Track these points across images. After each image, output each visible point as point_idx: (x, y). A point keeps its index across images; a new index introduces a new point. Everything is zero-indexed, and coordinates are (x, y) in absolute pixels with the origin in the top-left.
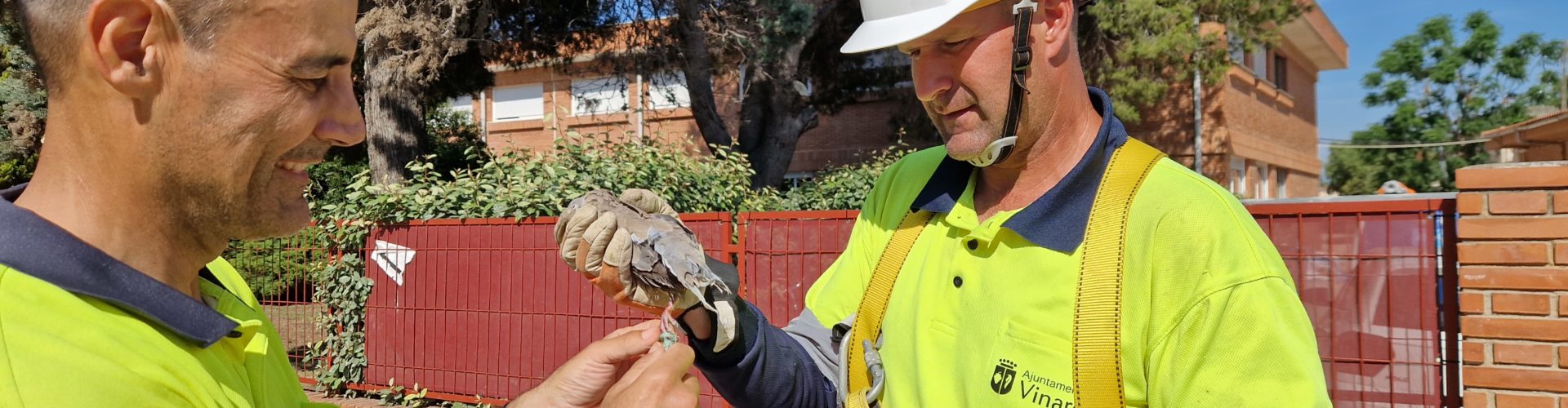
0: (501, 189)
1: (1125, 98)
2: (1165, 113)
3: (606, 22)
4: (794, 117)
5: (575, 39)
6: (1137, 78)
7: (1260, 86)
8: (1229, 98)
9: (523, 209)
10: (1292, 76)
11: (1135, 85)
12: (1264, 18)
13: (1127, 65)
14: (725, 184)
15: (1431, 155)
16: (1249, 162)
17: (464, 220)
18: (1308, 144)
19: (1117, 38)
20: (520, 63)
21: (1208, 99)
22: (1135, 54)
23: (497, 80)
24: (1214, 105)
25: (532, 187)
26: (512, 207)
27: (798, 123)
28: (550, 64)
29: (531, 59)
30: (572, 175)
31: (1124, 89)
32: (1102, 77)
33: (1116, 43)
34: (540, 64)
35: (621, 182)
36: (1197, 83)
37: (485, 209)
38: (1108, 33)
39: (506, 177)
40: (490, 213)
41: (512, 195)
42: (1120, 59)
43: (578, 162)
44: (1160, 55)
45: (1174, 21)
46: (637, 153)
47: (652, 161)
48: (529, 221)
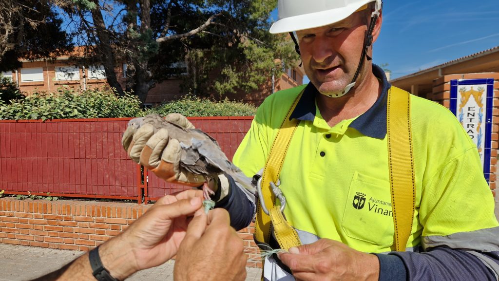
0: (34, 108)
1: (254, 81)
2: (264, 87)
3: (70, 45)
4: (147, 83)
5: (57, 51)
6: (258, 75)
7: (289, 79)
8: (282, 83)
9: (46, 116)
10: (297, 76)
11: (257, 77)
13: (254, 71)
14: (130, 107)
17: (17, 121)
19: (251, 62)
20: (33, 59)
21: (276, 83)
22: (257, 67)
23: (23, 65)
24: (278, 85)
25: (49, 107)
26: (40, 115)
27: (148, 86)
28: (47, 60)
29: (38, 57)
30: (67, 102)
31: (254, 78)
33: (252, 64)
34: (42, 60)
35: (88, 105)
36: (273, 78)
37: (28, 116)
38: (249, 60)
39: (36, 103)
40: (30, 117)
41: (40, 110)
42: (253, 69)
43: (68, 96)
44: (264, 68)
45: (268, 58)
46: (94, 94)
47: (100, 97)
48: (49, 120)
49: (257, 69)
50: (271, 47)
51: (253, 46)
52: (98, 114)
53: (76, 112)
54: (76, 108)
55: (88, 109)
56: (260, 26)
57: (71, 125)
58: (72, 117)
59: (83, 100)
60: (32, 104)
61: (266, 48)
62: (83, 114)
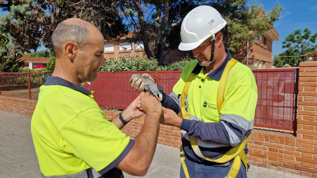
0: (109, 66)
1: (233, 47)
2: (241, 50)
3: (127, 31)
4: (165, 51)
5: (120, 35)
6: (236, 43)
7: (261, 44)
8: (254, 47)
9: (114, 70)
10: (267, 42)
11: (235, 44)
12: (262, 30)
13: (234, 40)
14: (153, 65)
15: (295, 58)
16: (257, 60)
17: (102, 72)
18: (270, 56)
19: (232, 34)
20: (109, 40)
21: (250, 47)
22: (235, 37)
24: (251, 48)
25: (115, 65)
26: (111, 70)
27: (166, 52)
28: (115, 40)
29: (111, 39)
30: (123, 63)
31: (233, 45)
32: (228, 42)
33: (232, 35)
34: (113, 40)
35: (132, 65)
36: (248, 44)
37: (106, 70)
38: (230, 33)
39: (110, 64)
40: (107, 71)
41: (111, 67)
42: (232, 39)
43: (124, 61)
44: (241, 38)
45: (244, 30)
46: (135, 59)
47: (138, 60)
48: (115, 72)
49: (235, 39)
50: (246, 23)
51: (233, 24)
52: (137, 69)
53: (127, 68)
54: (127, 66)
55: (132, 67)
56: (239, 9)
57: (124, 74)
58: (125, 71)
59: (130, 62)
60: (108, 64)
61: (243, 24)
62: (130, 69)
